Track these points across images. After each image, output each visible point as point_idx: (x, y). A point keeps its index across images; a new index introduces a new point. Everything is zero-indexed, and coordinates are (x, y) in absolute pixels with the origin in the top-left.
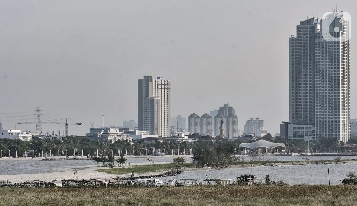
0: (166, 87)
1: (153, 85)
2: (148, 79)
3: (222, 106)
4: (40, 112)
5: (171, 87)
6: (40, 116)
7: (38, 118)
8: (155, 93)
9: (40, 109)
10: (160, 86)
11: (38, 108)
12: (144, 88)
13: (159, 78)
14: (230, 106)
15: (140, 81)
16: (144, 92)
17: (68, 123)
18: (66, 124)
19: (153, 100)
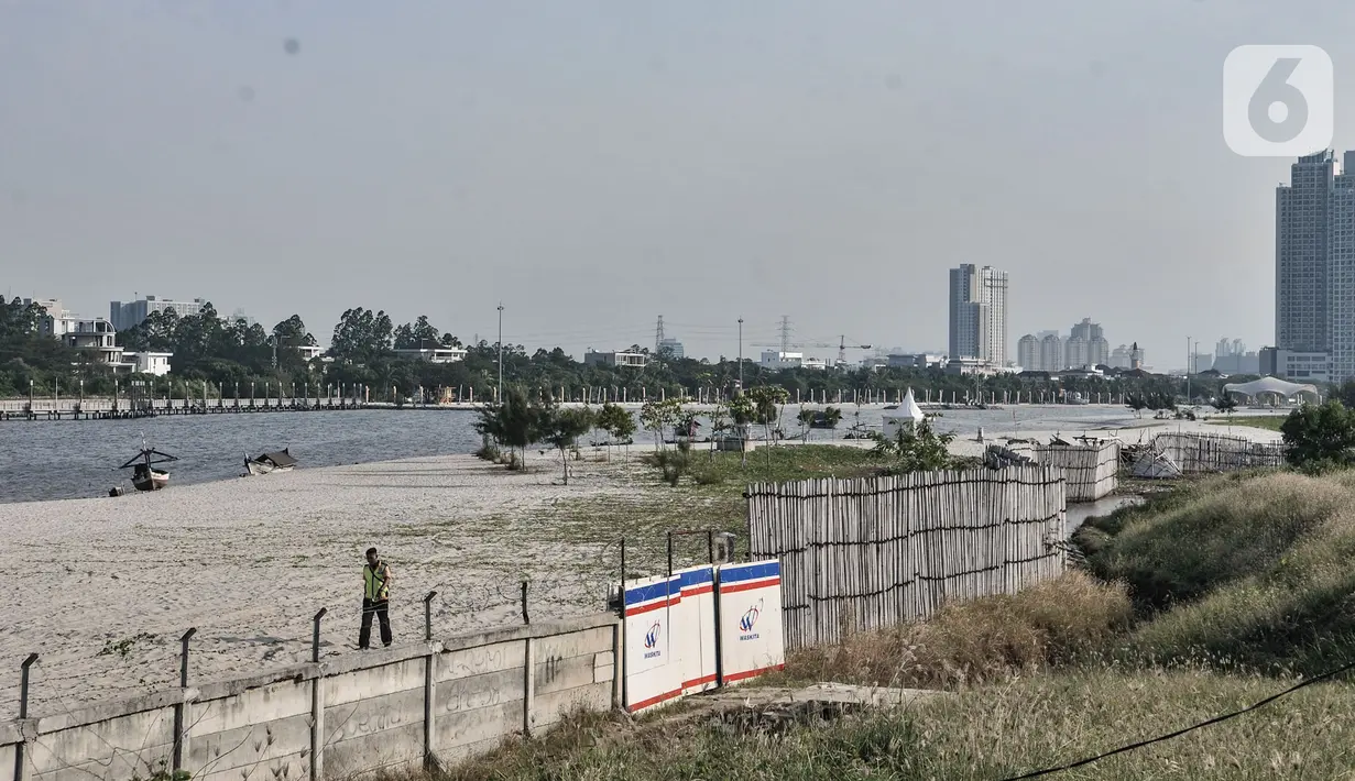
0: (1000, 283)
1: (976, 281)
2: (969, 269)
3: (1080, 322)
4: (789, 326)
5: (1008, 284)
6: (789, 332)
7: (785, 337)
8: (980, 294)
9: (789, 319)
10: (988, 283)
11: (785, 318)
12: (961, 284)
13: (987, 268)
14: (1092, 322)
15: (954, 273)
16: (961, 294)
17: (844, 345)
18: (842, 348)
19: (977, 307)
